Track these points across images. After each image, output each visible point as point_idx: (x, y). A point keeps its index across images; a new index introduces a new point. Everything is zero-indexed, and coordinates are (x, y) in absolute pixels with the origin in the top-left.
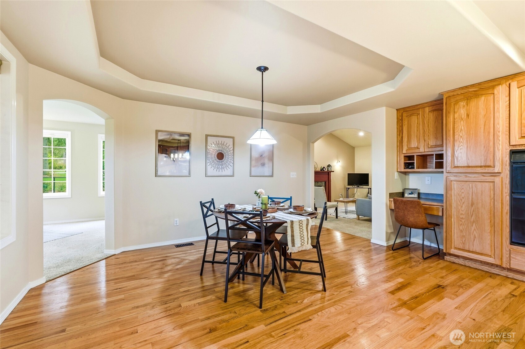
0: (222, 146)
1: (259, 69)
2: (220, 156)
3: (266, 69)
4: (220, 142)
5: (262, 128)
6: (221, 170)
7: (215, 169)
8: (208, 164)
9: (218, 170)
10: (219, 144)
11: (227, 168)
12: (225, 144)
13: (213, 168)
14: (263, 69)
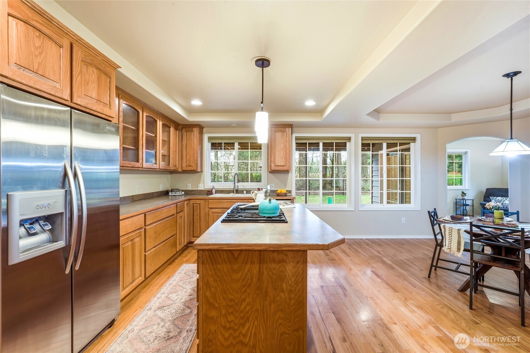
1: (508, 75)
5: (511, 139)
14: (512, 75)
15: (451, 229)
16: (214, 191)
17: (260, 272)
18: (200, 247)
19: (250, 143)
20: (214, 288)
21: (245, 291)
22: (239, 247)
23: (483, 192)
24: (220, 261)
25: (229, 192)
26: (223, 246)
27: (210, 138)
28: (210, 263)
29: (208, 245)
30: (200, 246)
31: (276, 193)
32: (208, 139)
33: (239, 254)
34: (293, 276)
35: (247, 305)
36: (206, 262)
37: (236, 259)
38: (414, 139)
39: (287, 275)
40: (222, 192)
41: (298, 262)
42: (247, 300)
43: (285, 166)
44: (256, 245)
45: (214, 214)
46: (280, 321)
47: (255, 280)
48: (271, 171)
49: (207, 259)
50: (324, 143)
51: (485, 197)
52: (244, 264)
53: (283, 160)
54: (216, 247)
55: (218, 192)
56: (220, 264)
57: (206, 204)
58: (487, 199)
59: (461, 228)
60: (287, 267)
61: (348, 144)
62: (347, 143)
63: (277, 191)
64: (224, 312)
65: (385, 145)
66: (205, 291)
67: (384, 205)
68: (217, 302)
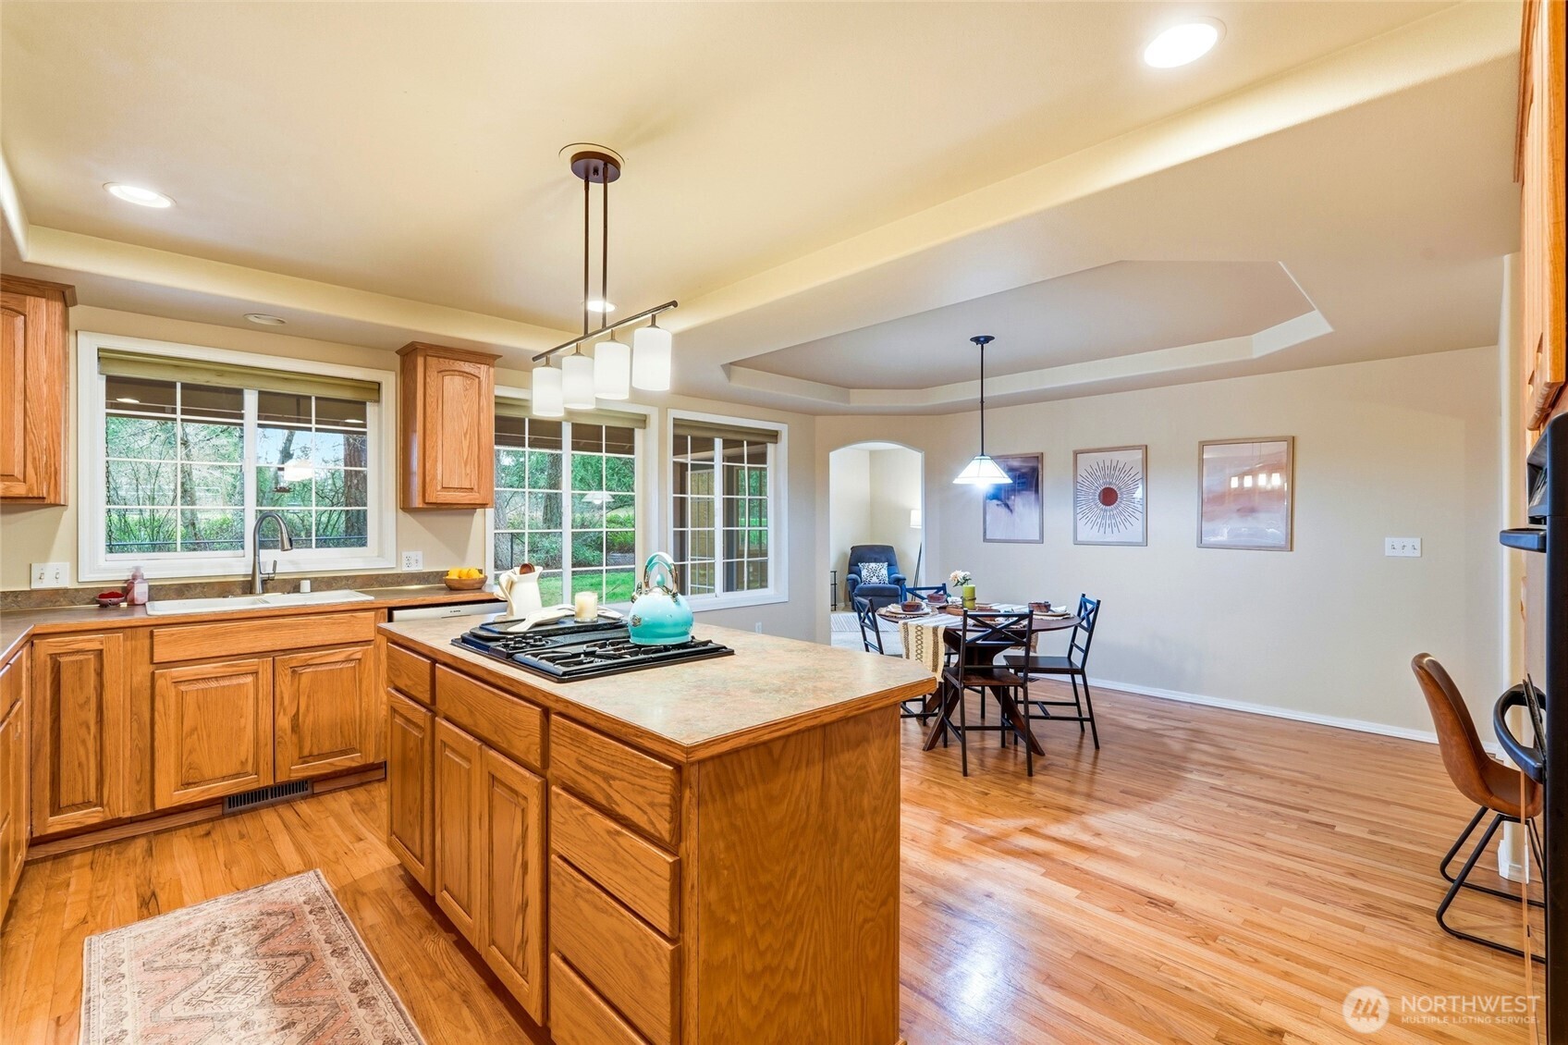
0: (1112, 472)
1: (977, 340)
2: (1109, 497)
3: (988, 339)
4: (1108, 463)
5: (983, 455)
6: (1108, 530)
7: (1096, 528)
8: (1079, 516)
9: (1102, 530)
10: (1104, 469)
11: (1127, 524)
12: (1120, 465)
13: (1089, 525)
14: (982, 341)
15: (919, 628)
16: (140, 591)
17: (824, 784)
18: (707, 751)
19: (317, 398)
20: (727, 868)
21: (796, 846)
22: (795, 724)
23: (845, 554)
24: (742, 782)
25: (222, 588)
26: (760, 733)
27: (105, 357)
28: (718, 797)
29: (726, 739)
30: (707, 748)
31: (446, 582)
32: (99, 358)
33: (784, 747)
34: (879, 772)
35: (800, 884)
36: (708, 797)
37: (776, 763)
38: (774, 436)
39: (870, 771)
40: (183, 590)
41: (886, 736)
42: (799, 873)
43: (476, 488)
44: (826, 711)
45: (183, 688)
46: (860, 893)
47: (814, 808)
48: (425, 506)
49: (710, 788)
50: (577, 424)
51: (850, 565)
52: (793, 772)
53: (468, 471)
54: (743, 741)
55: (157, 592)
56: (742, 789)
57: (134, 650)
58: (855, 568)
59: (937, 624)
60: (870, 753)
61: (638, 434)
62: (636, 430)
63: (446, 573)
64: (749, 931)
65: (718, 443)
66: (705, 888)
67: (718, 594)
68: (734, 910)
